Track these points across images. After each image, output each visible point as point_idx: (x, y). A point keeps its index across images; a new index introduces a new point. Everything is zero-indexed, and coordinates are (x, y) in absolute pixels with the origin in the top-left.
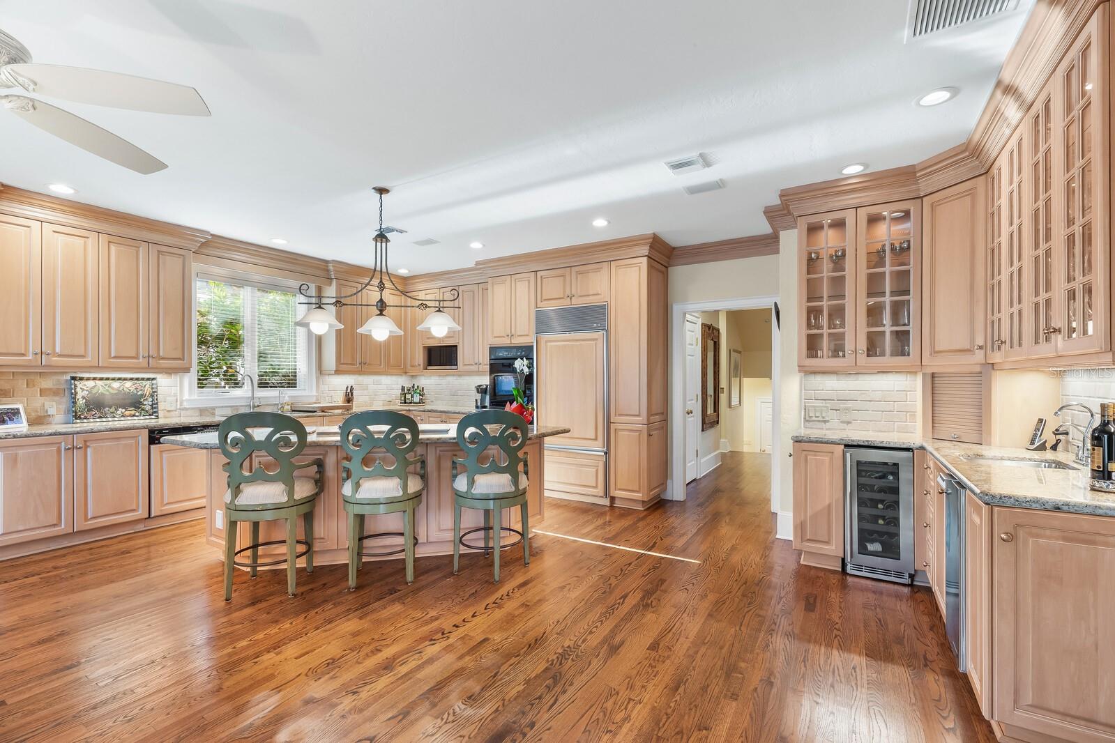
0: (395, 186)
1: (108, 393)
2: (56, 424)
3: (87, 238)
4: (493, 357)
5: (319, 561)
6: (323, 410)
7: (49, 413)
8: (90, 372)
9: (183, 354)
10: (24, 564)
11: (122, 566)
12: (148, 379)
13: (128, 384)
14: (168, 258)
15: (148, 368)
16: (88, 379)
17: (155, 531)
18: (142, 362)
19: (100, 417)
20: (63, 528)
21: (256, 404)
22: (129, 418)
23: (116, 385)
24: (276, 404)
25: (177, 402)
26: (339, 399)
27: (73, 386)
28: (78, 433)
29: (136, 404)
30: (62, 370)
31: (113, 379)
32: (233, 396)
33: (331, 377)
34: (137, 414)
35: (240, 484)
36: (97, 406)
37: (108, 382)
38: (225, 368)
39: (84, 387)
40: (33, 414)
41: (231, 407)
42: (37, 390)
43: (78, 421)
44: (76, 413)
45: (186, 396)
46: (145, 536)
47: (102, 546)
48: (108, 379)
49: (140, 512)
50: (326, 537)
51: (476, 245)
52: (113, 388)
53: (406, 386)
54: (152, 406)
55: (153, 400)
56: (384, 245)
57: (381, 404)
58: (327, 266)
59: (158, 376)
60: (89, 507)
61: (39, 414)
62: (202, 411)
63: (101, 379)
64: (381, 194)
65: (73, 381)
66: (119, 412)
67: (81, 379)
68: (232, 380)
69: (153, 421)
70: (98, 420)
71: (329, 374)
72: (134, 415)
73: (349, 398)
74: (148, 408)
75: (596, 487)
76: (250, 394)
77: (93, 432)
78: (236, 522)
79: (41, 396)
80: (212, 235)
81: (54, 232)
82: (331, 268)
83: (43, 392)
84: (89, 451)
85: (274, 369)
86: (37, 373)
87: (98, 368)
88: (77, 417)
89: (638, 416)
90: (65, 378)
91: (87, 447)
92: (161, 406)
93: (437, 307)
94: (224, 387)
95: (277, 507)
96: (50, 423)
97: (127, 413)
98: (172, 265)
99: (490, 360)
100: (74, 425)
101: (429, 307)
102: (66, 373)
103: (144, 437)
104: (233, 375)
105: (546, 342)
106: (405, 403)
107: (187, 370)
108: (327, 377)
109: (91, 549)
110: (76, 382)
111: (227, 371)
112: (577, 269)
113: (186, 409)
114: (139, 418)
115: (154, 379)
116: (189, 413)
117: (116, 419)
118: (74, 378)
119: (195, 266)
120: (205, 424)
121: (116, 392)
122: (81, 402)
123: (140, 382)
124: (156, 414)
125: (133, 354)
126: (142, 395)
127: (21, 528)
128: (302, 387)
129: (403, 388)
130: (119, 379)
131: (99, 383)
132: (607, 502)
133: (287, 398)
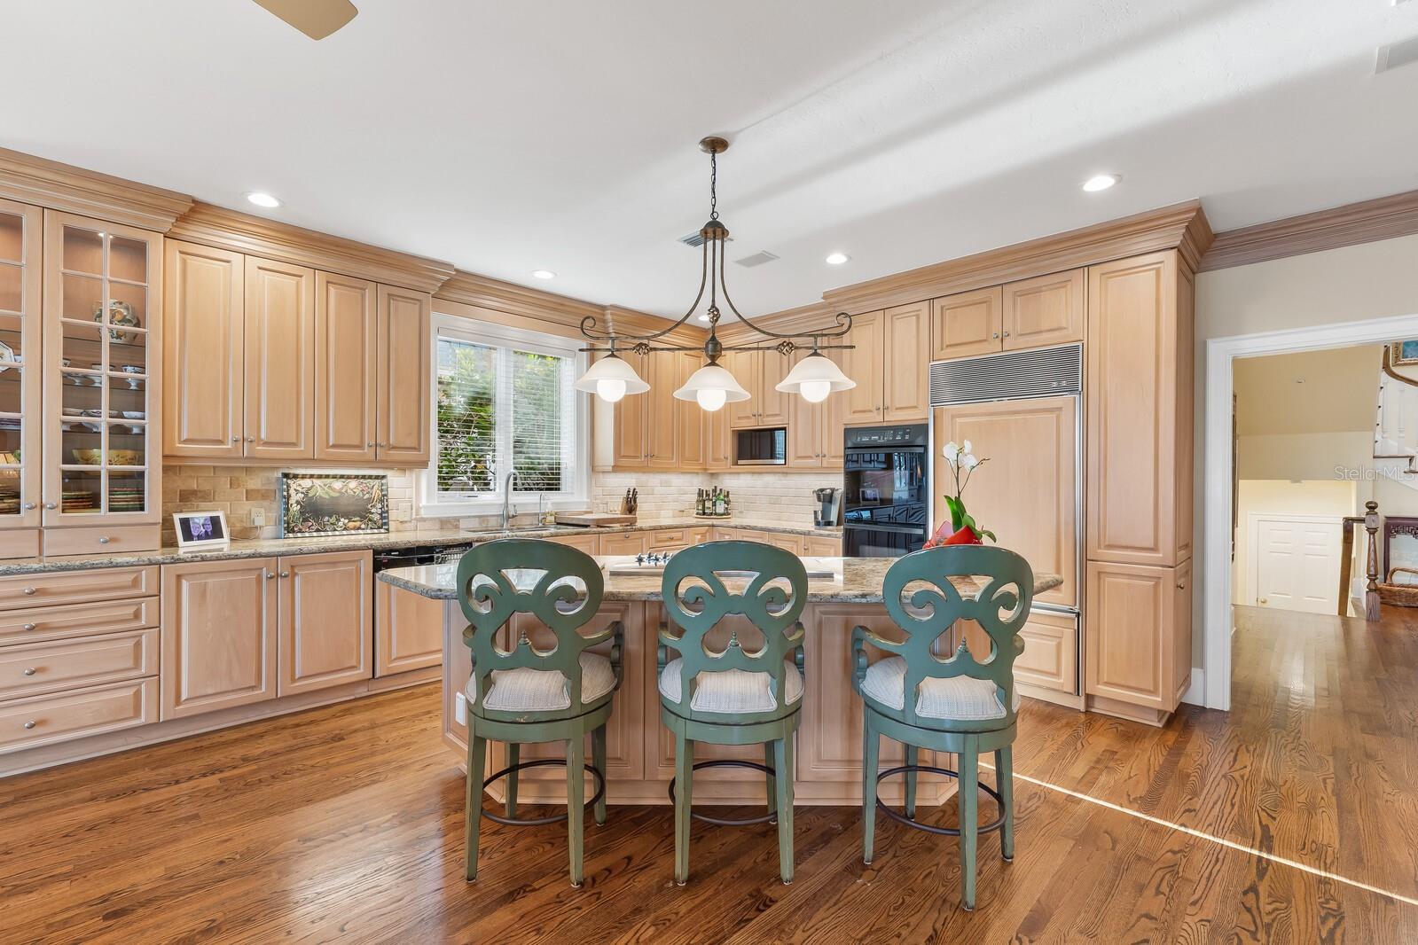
0: (741, 130)
1: (327, 497)
2: (265, 539)
3: (301, 276)
4: (850, 445)
5: (614, 798)
6: (600, 524)
7: (256, 524)
8: (306, 468)
9: (420, 445)
10: (212, 747)
11: (328, 767)
12: (377, 477)
13: (353, 484)
14: (401, 305)
15: (376, 462)
16: (304, 477)
17: (380, 698)
18: (368, 452)
19: (318, 530)
20: (263, 692)
21: (511, 513)
22: (353, 532)
23: (338, 484)
24: (536, 514)
25: (412, 509)
26: (616, 508)
27: (285, 487)
28: (283, 555)
29: (360, 513)
30: (269, 464)
31: (334, 477)
32: (482, 503)
33: (607, 475)
34: (363, 526)
35: (492, 670)
36: (315, 513)
37: (328, 481)
38: (473, 464)
39: (298, 488)
40: (238, 525)
41: (479, 517)
42: (242, 493)
43: (291, 535)
44: (288, 523)
45: (423, 502)
46: (367, 708)
47: (312, 722)
48: (327, 477)
49: (362, 670)
50: (625, 758)
51: (837, 259)
52: (334, 490)
53: (704, 488)
54: (381, 514)
55: (383, 507)
56: (718, 243)
57: (671, 514)
58: (604, 315)
59: (389, 473)
60: (297, 660)
61: (245, 525)
62: (444, 523)
63: (320, 477)
64: (714, 152)
65: (285, 480)
66: (341, 524)
67: (296, 476)
68: (482, 481)
69: (382, 536)
70: (315, 534)
71: (604, 472)
72: (359, 528)
73: (631, 505)
74: (376, 517)
75: (1057, 674)
76: (502, 500)
77: (302, 554)
78: (485, 740)
79: (247, 499)
80: (457, 270)
81: (260, 268)
82: (609, 317)
83: (250, 495)
84: (297, 580)
85: (532, 463)
86: (242, 468)
87: (312, 461)
88: (290, 530)
89: (1154, 549)
90: (276, 475)
91: (294, 574)
92: (393, 515)
93: (811, 348)
94: (473, 490)
95: (552, 719)
96: (257, 538)
97: (351, 524)
98: (405, 313)
99: (845, 448)
100: (287, 541)
101: (797, 348)
102: (277, 468)
103: (367, 560)
104: (482, 473)
105: (953, 417)
106: (704, 514)
107: (424, 464)
108: (601, 475)
109: (298, 725)
110: (289, 481)
111: (475, 466)
112: (1014, 287)
113: (424, 520)
114: (365, 532)
115: (383, 477)
116: (427, 525)
117: (337, 533)
118: (286, 476)
119: (436, 318)
120: (446, 543)
121: (337, 495)
122: (295, 508)
123: (366, 481)
124: (386, 527)
125: (356, 442)
126: (369, 499)
127: (210, 691)
128: (569, 490)
129: (700, 493)
130: (342, 477)
131: (317, 482)
132: (1080, 704)
133: (550, 506)
